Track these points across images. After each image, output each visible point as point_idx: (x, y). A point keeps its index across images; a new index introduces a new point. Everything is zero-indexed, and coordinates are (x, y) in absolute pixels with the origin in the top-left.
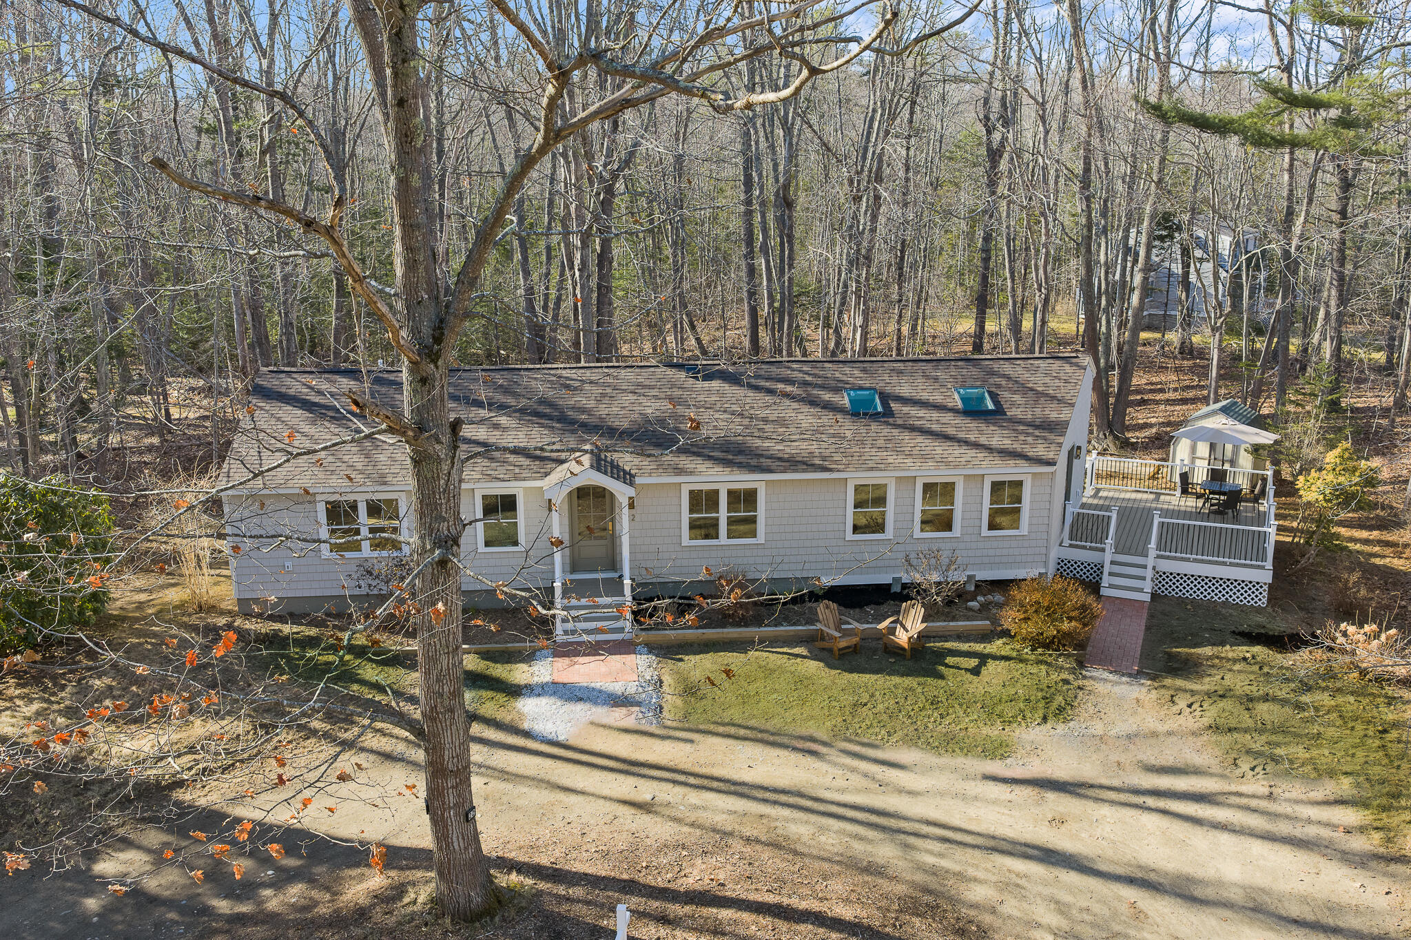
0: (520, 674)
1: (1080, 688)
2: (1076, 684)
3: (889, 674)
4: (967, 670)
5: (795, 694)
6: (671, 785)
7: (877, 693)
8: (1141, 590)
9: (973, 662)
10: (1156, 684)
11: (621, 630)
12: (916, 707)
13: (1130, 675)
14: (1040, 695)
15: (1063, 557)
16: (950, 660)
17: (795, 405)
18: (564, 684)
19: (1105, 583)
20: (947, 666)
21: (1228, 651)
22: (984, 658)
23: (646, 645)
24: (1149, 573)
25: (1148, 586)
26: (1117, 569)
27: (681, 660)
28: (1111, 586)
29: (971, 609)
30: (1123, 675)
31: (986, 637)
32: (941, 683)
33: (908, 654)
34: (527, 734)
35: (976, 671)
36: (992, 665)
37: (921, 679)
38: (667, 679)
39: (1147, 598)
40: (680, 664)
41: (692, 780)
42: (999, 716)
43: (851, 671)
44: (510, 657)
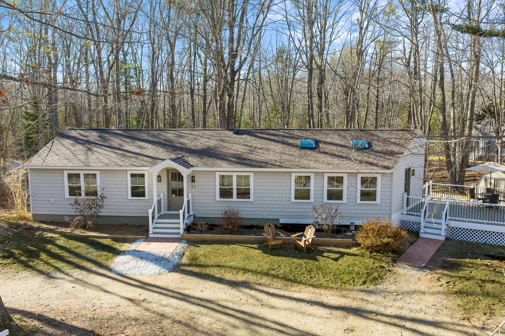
0: (125, 247)
1: (389, 270)
2: (388, 269)
3: (292, 257)
4: (332, 258)
5: (242, 263)
6: (158, 295)
7: (283, 265)
8: (440, 235)
9: (337, 256)
10: (432, 272)
11: (178, 234)
12: (300, 273)
13: (419, 267)
14: (365, 271)
15: (403, 220)
16: (325, 254)
17: (276, 144)
18: (139, 251)
19: (422, 231)
20: (323, 256)
21: (478, 261)
22: (343, 254)
23: (187, 240)
24: (444, 227)
25: (443, 233)
26: (428, 225)
27: (199, 246)
28: (425, 233)
29: (347, 236)
30: (415, 267)
31: (349, 246)
32: (317, 263)
33: (305, 250)
34: (110, 270)
35: (336, 260)
36: (345, 258)
37: (307, 261)
38: (187, 253)
39: (443, 239)
40: (197, 248)
41: (170, 294)
42: (341, 280)
43: (274, 255)
44: (125, 241)
